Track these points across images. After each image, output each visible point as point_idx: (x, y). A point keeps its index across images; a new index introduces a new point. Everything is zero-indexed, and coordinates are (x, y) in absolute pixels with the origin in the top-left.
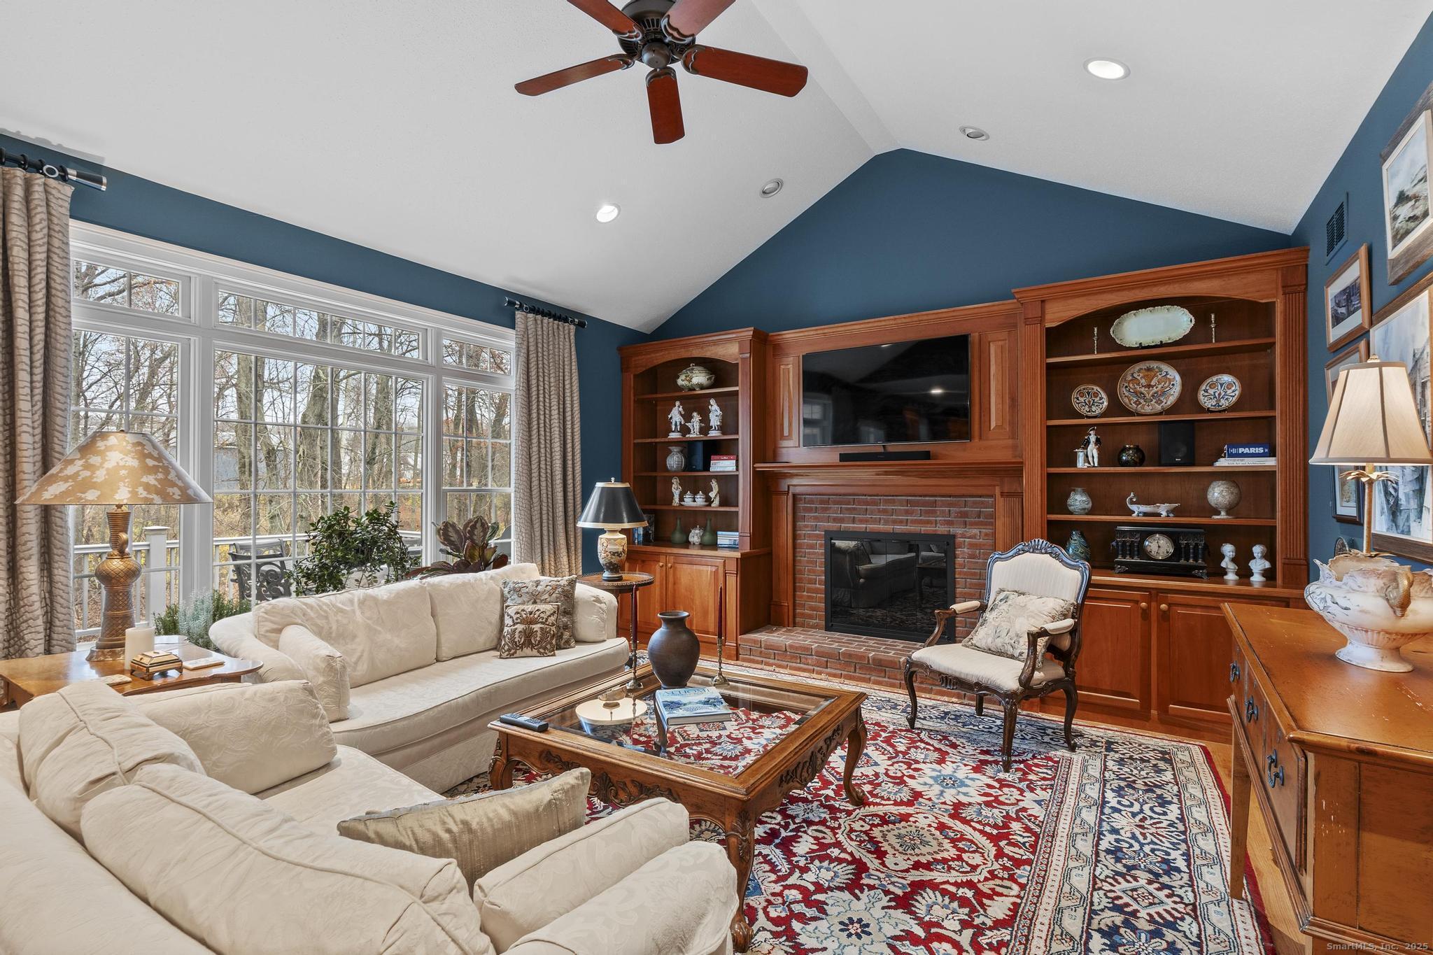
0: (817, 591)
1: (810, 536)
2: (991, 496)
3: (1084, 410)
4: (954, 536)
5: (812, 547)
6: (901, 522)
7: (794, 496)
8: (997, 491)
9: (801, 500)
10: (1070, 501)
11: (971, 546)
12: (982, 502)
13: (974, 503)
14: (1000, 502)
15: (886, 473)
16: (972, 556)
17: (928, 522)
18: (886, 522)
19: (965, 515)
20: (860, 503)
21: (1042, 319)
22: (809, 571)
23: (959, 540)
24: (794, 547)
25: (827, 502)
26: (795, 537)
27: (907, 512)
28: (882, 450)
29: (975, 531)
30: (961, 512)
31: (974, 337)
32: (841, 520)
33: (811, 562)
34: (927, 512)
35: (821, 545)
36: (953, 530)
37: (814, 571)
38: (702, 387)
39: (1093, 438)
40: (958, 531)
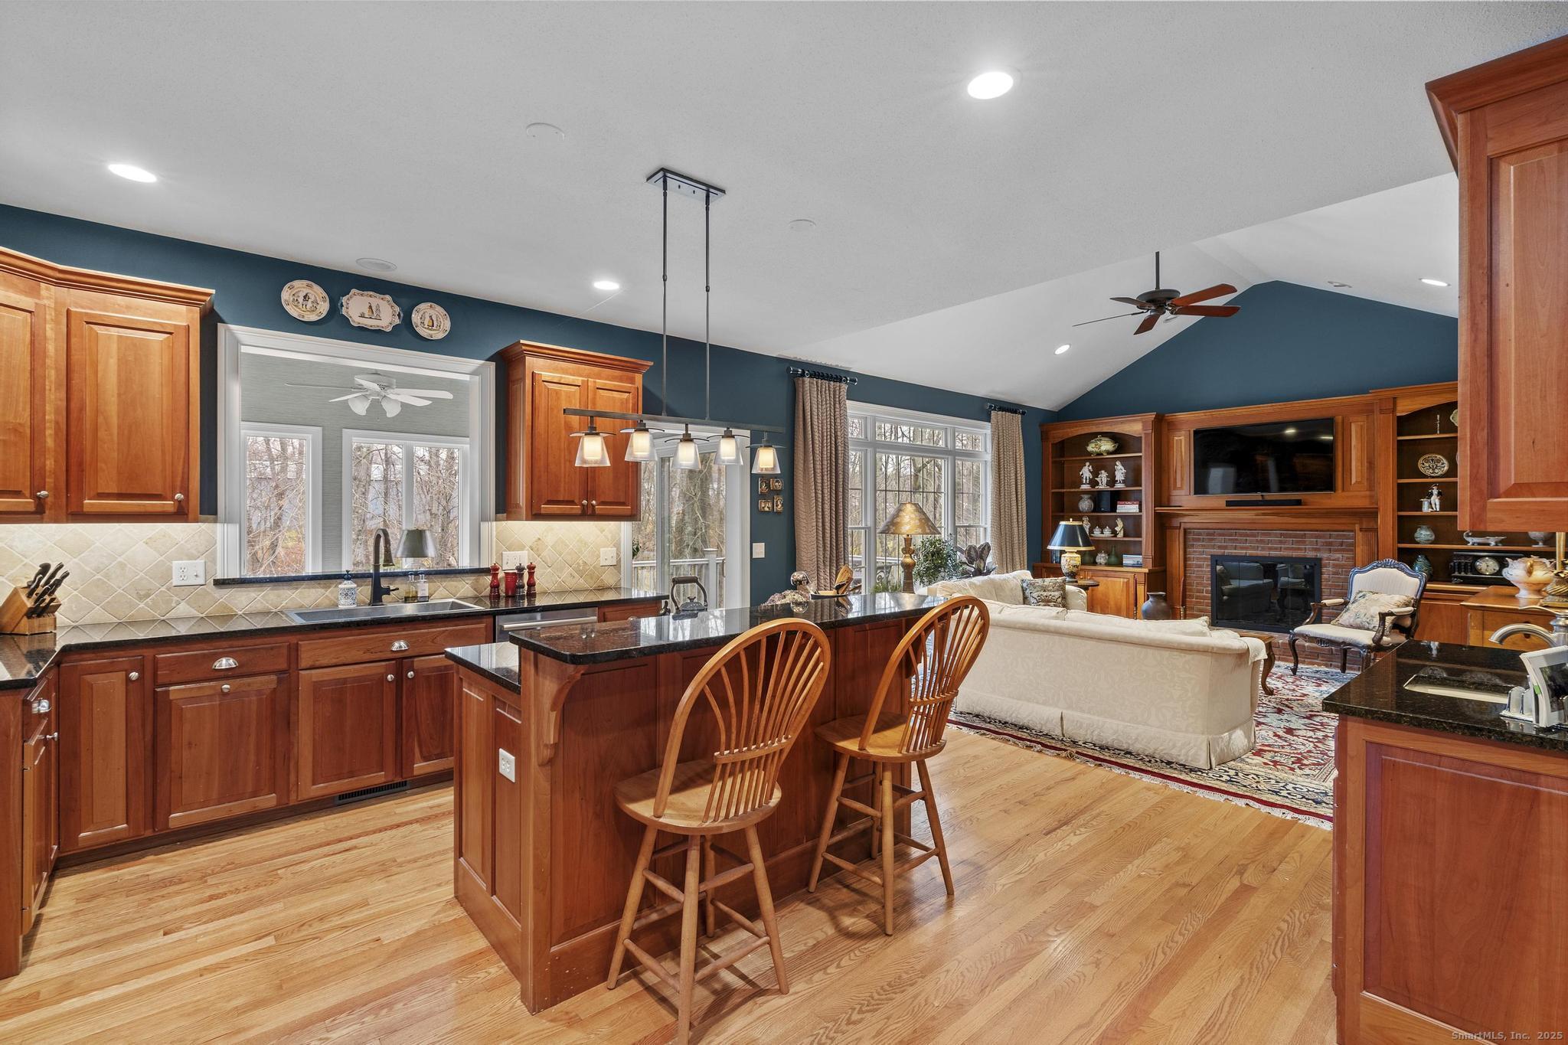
0: (1204, 598)
1: (1198, 559)
2: (1352, 531)
3: (1429, 472)
4: (1320, 559)
5: (1200, 566)
6: (1276, 549)
7: (1185, 530)
8: (1357, 527)
9: (1190, 533)
10: (1416, 535)
11: (1335, 566)
12: (1344, 535)
13: (1338, 535)
14: (1360, 536)
15: (1264, 514)
16: (1334, 573)
17: (1299, 549)
18: (1263, 549)
19: (1330, 544)
20: (1241, 535)
21: (1394, 410)
22: (1197, 584)
23: (1324, 562)
24: (1185, 566)
25: (1213, 534)
26: (1185, 559)
27: (1281, 542)
28: (1261, 499)
29: (1340, 556)
30: (1326, 542)
31: (1339, 419)
32: (1225, 548)
33: (1200, 577)
34: (1298, 542)
35: (1207, 565)
36: (1319, 555)
37: (1202, 584)
38: (1109, 453)
39: (1435, 492)
40: (1325, 555)
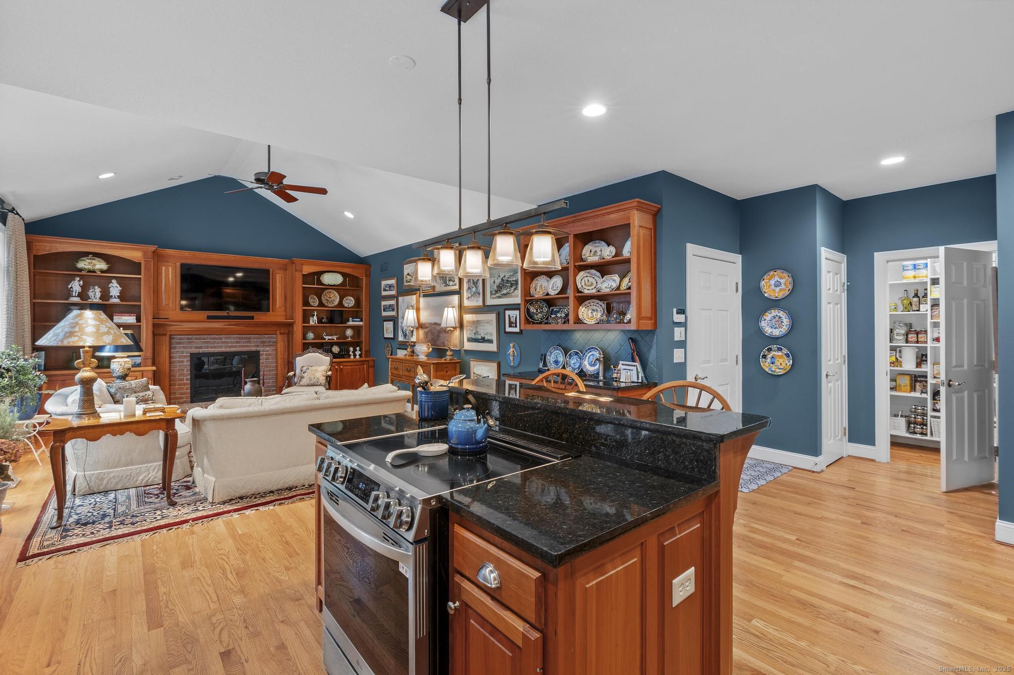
0: (185, 384)
1: (180, 357)
2: (276, 334)
3: (312, 304)
4: (259, 351)
5: (182, 362)
6: (234, 347)
7: (170, 335)
8: (278, 332)
9: (174, 338)
10: (307, 336)
11: (266, 354)
12: (271, 337)
13: (268, 337)
14: (279, 337)
15: (230, 325)
16: (267, 359)
17: (248, 346)
18: (226, 347)
19: (264, 342)
20: (211, 339)
21: (301, 271)
22: (179, 375)
23: (261, 353)
24: (170, 363)
25: (191, 339)
26: (170, 358)
27: (237, 342)
28: (227, 315)
29: (268, 349)
30: (263, 341)
31: (271, 270)
32: (201, 347)
33: (181, 370)
34: (246, 342)
35: (187, 361)
36: (258, 349)
37: (183, 375)
38: (102, 271)
39: (316, 314)
40: (261, 349)
